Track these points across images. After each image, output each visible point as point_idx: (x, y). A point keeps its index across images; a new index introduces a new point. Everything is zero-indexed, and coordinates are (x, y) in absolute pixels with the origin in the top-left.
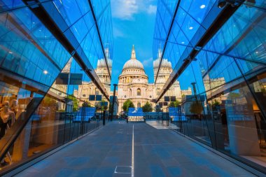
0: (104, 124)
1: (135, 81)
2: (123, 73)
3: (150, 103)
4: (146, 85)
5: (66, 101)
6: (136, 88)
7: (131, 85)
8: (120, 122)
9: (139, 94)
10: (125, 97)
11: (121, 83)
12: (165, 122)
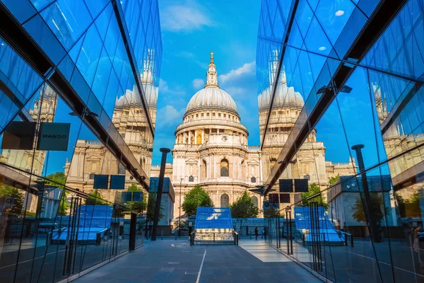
0: (132, 247)
1: (216, 140)
2: (187, 122)
3: (251, 195)
4: (242, 151)
5: (40, 188)
6: (218, 159)
7: (205, 151)
8: (173, 244)
9: (225, 172)
10: (191, 179)
11: (182, 147)
12: (284, 245)
